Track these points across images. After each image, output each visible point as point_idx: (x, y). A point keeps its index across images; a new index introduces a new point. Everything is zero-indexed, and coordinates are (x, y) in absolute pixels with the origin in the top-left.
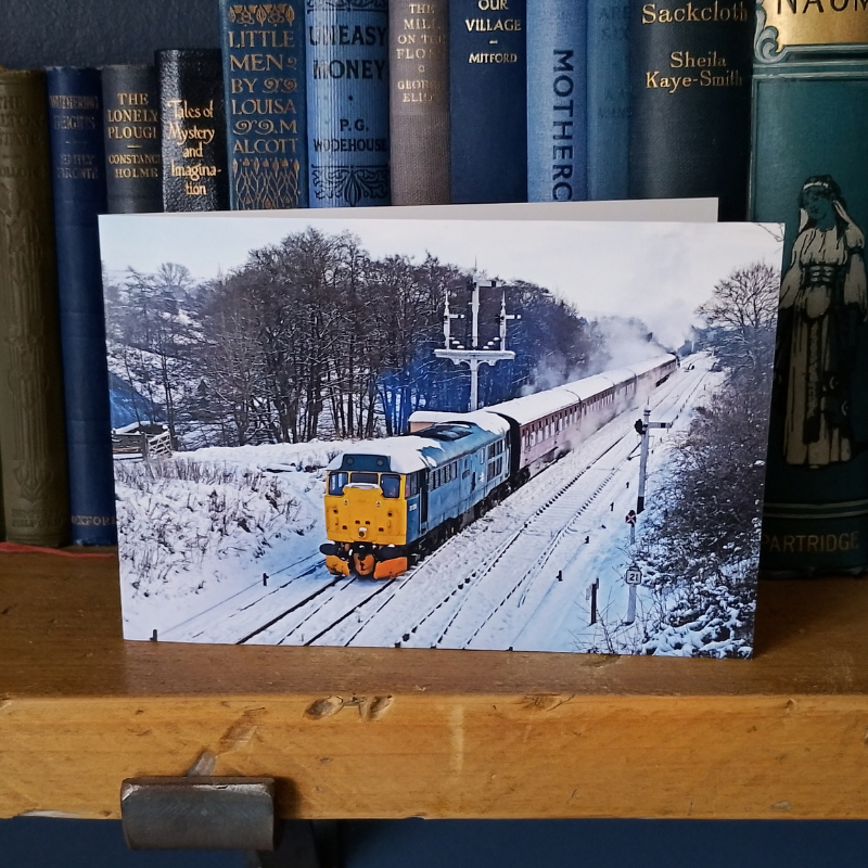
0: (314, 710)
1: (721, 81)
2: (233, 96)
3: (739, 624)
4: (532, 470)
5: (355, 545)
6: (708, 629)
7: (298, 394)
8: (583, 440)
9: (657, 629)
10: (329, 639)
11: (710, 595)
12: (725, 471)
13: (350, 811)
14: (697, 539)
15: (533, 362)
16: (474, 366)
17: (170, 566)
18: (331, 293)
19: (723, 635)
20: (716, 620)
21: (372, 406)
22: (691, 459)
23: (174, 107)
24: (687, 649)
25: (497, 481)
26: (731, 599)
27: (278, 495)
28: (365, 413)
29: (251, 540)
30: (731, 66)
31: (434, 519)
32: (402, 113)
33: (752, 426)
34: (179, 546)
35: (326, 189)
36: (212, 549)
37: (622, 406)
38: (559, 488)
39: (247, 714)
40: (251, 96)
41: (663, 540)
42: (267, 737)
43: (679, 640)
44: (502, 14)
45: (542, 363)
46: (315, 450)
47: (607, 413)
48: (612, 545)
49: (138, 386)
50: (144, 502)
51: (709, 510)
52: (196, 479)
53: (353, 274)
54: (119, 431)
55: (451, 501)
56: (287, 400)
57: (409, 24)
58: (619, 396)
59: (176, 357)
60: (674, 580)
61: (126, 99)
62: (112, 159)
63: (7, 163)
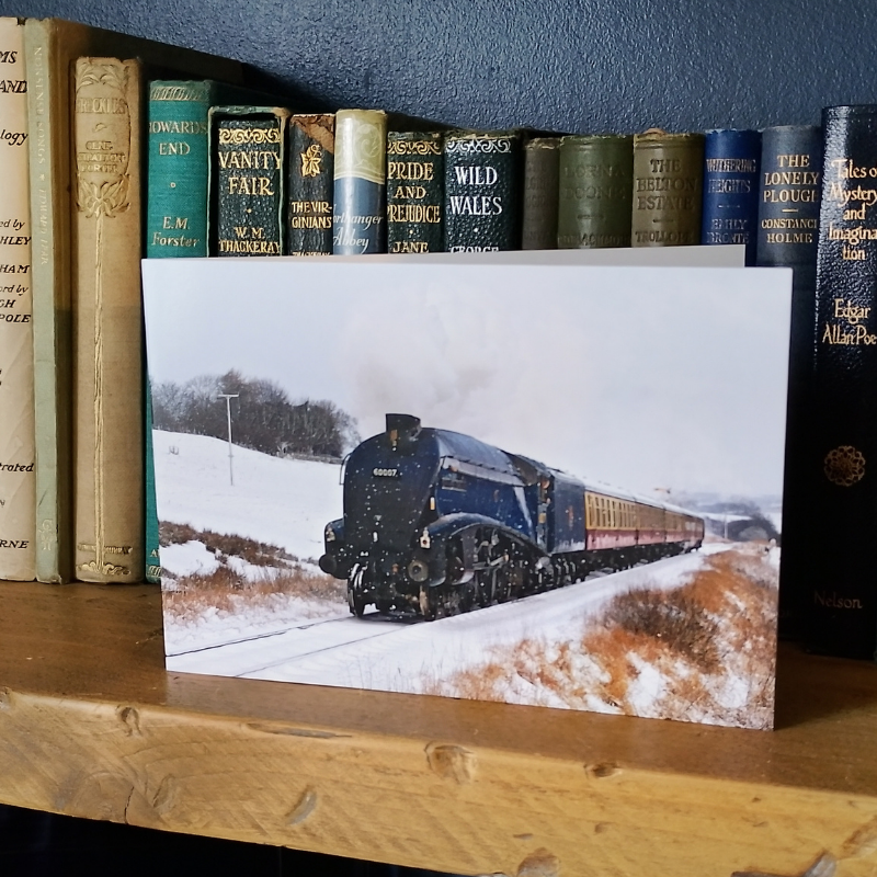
23: (838, 167)
61: (787, 161)
62: (765, 224)
63: (657, 227)
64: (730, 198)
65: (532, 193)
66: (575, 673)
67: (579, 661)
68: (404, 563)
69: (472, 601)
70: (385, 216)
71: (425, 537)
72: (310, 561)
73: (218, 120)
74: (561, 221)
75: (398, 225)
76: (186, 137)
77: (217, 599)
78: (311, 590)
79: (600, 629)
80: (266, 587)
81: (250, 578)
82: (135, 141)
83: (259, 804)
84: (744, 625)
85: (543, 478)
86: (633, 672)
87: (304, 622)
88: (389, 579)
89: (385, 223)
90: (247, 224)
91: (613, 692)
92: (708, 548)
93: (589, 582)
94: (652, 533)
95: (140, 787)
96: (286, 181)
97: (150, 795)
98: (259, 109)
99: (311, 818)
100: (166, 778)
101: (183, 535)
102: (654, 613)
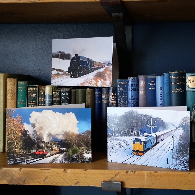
0: (127, 172)
1: (181, 92)
2: (119, 93)
3: (187, 166)
4: (159, 142)
5: (136, 151)
6: (183, 166)
7: (130, 130)
8: (166, 138)
9: (176, 165)
10: (133, 163)
11: (183, 161)
12: (184, 144)
13: (131, 186)
14: (181, 153)
15: (159, 128)
16: (151, 128)
17: (114, 152)
18: (134, 118)
19: (185, 167)
20: (184, 165)
21: (139, 132)
22: (179, 142)
23: (111, 94)
24: (180, 169)
25: (155, 143)
26: (186, 162)
27: (127, 143)
28: (138, 133)
29: (124, 149)
30: (183, 90)
31: (146, 148)
32: (140, 95)
33: (187, 138)
34: (115, 149)
35: (130, 104)
36: (119, 150)
37: (170, 134)
38: (163, 145)
39: (118, 173)
40: (121, 93)
41: (176, 153)
42: (121, 176)
43: (179, 167)
44: (153, 83)
45: (160, 128)
46: (132, 138)
47: (169, 135)
48: (170, 153)
49: (111, 128)
50: (111, 143)
51: (182, 149)
52: (117, 140)
53: (137, 115)
54: (108, 134)
55: (149, 145)
56: (128, 131)
57: (141, 84)
58: (170, 133)
59: (115, 125)
60: (178, 159)
61: (105, 93)
62: (103, 100)
63: (89, 101)
64: (98, 97)
65: (72, 96)
66: (92, 82)
67: (93, 81)
68: (76, 71)
69: (83, 75)
70: (52, 99)
71: (78, 68)
72: (67, 71)
73: (28, 87)
74: (77, 100)
75: (54, 101)
76: (23, 89)
77: (57, 77)
78: (67, 75)
79: (95, 77)
80: (62, 75)
81: (60, 74)
82: (16, 89)
83: (40, 179)
84: (109, 75)
85: (90, 60)
86: (98, 82)
87: (66, 78)
88: (74, 73)
89: (52, 100)
90: (32, 100)
91: (96, 84)
92: (105, 67)
93: (94, 72)
94: (100, 66)
95: (22, 179)
96: (38, 95)
97: (24, 180)
98: (34, 85)
99: (47, 181)
100: (26, 178)
101: (54, 69)
102: (100, 74)
